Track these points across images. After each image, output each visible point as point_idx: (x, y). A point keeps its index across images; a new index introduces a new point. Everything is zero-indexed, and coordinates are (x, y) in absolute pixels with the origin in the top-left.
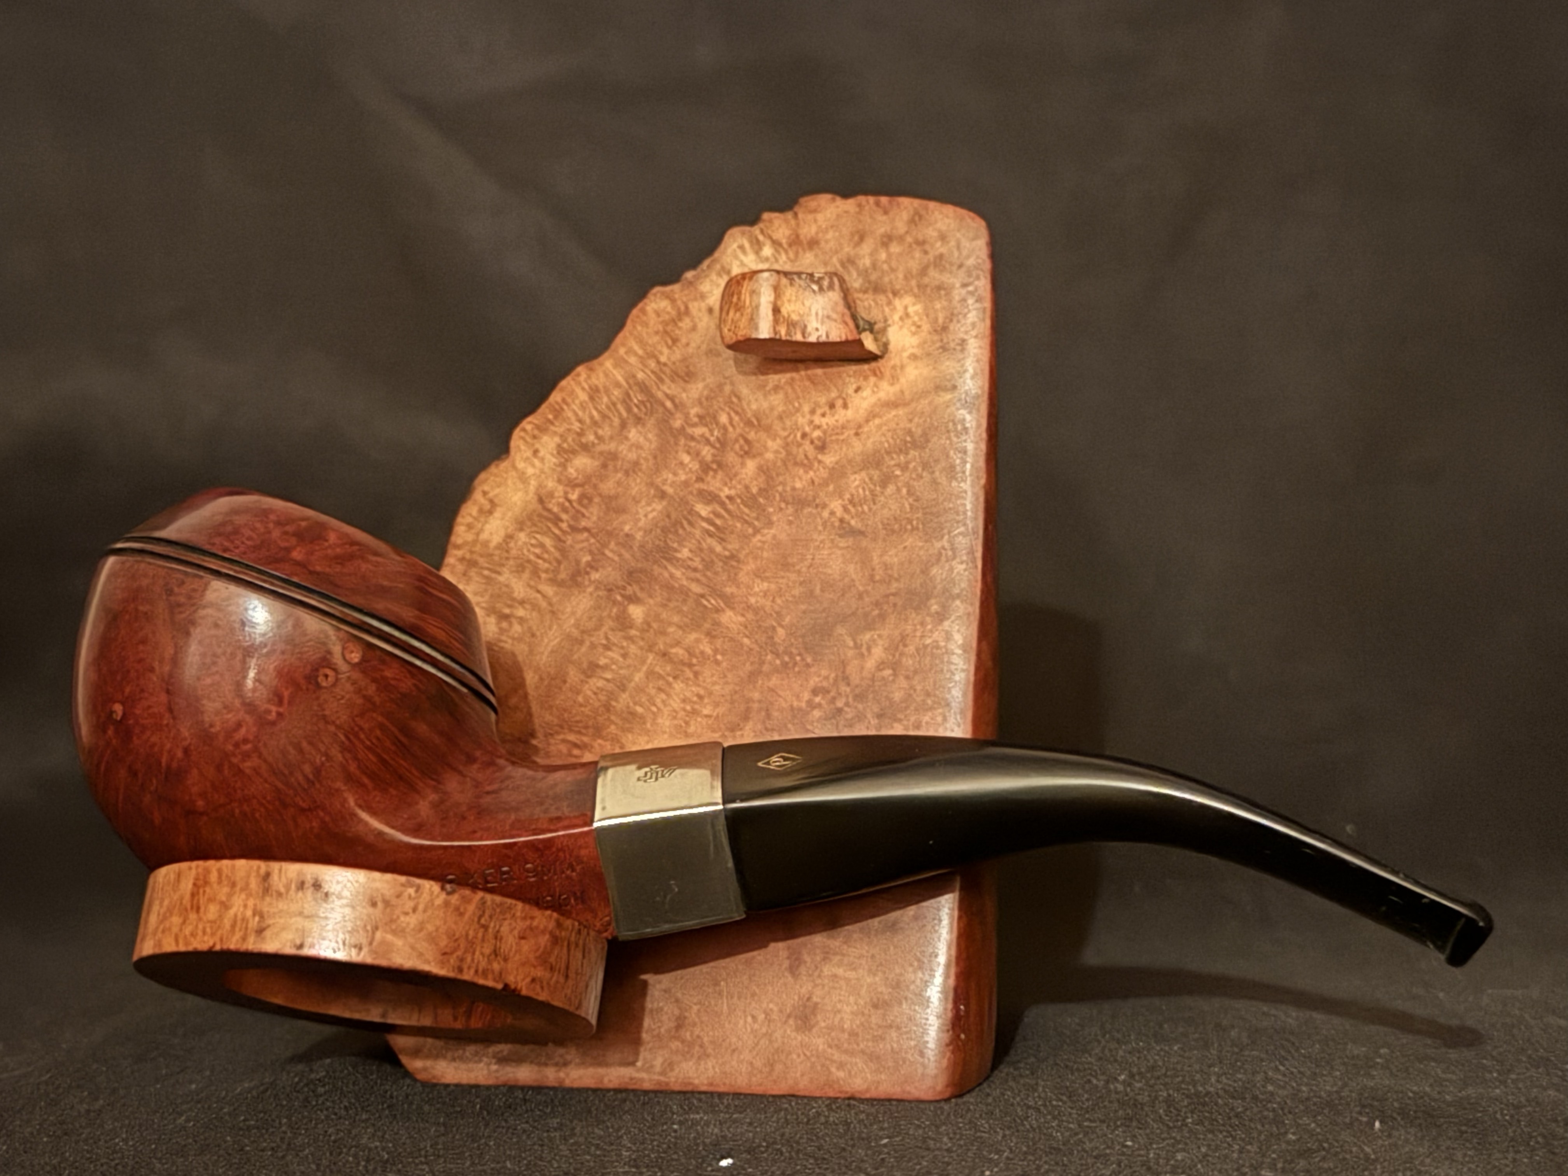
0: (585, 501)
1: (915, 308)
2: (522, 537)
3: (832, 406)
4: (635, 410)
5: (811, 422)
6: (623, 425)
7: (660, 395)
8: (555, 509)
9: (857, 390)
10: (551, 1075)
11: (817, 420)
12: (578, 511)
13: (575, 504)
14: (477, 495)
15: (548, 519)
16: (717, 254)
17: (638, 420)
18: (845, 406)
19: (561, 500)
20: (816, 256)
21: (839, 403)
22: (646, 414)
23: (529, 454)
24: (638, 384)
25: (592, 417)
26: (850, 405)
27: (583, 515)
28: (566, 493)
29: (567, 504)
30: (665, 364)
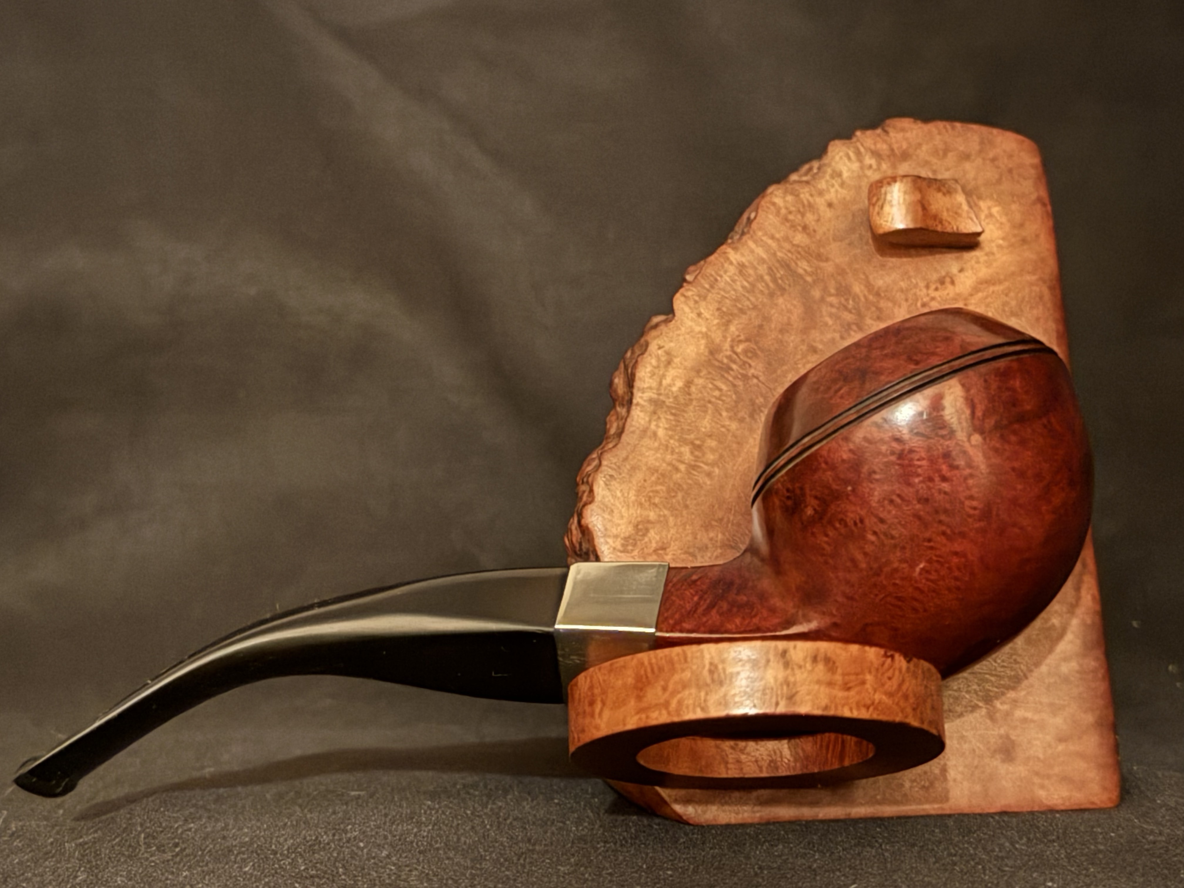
0: (750, 355)
1: (995, 210)
2: (700, 381)
3: (942, 282)
4: (780, 281)
5: (928, 295)
6: (772, 295)
7: (801, 271)
8: (725, 361)
9: (961, 270)
10: (807, 812)
11: (933, 294)
12: (745, 363)
13: (742, 357)
14: (653, 347)
15: (721, 368)
16: (826, 160)
17: (783, 290)
18: (953, 283)
19: (729, 353)
20: (910, 165)
21: (948, 280)
22: (790, 285)
23: (693, 315)
24: (778, 261)
25: (743, 287)
26: (956, 282)
27: (750, 366)
28: (732, 347)
29: (735, 356)
30: (798, 246)
